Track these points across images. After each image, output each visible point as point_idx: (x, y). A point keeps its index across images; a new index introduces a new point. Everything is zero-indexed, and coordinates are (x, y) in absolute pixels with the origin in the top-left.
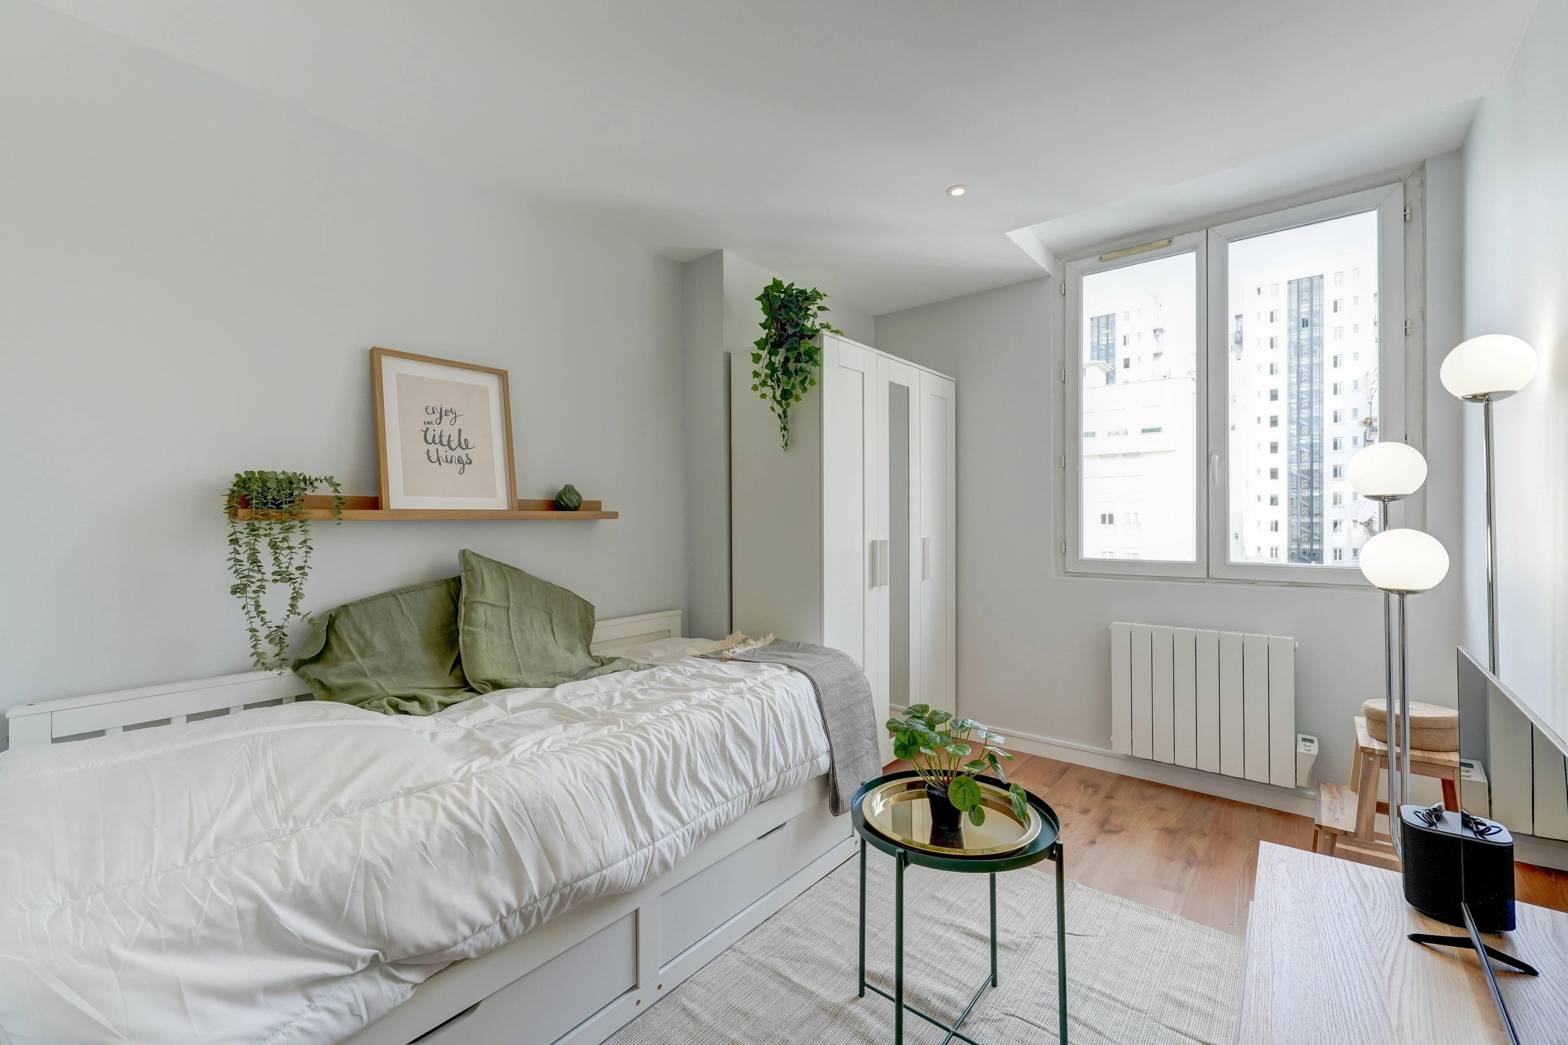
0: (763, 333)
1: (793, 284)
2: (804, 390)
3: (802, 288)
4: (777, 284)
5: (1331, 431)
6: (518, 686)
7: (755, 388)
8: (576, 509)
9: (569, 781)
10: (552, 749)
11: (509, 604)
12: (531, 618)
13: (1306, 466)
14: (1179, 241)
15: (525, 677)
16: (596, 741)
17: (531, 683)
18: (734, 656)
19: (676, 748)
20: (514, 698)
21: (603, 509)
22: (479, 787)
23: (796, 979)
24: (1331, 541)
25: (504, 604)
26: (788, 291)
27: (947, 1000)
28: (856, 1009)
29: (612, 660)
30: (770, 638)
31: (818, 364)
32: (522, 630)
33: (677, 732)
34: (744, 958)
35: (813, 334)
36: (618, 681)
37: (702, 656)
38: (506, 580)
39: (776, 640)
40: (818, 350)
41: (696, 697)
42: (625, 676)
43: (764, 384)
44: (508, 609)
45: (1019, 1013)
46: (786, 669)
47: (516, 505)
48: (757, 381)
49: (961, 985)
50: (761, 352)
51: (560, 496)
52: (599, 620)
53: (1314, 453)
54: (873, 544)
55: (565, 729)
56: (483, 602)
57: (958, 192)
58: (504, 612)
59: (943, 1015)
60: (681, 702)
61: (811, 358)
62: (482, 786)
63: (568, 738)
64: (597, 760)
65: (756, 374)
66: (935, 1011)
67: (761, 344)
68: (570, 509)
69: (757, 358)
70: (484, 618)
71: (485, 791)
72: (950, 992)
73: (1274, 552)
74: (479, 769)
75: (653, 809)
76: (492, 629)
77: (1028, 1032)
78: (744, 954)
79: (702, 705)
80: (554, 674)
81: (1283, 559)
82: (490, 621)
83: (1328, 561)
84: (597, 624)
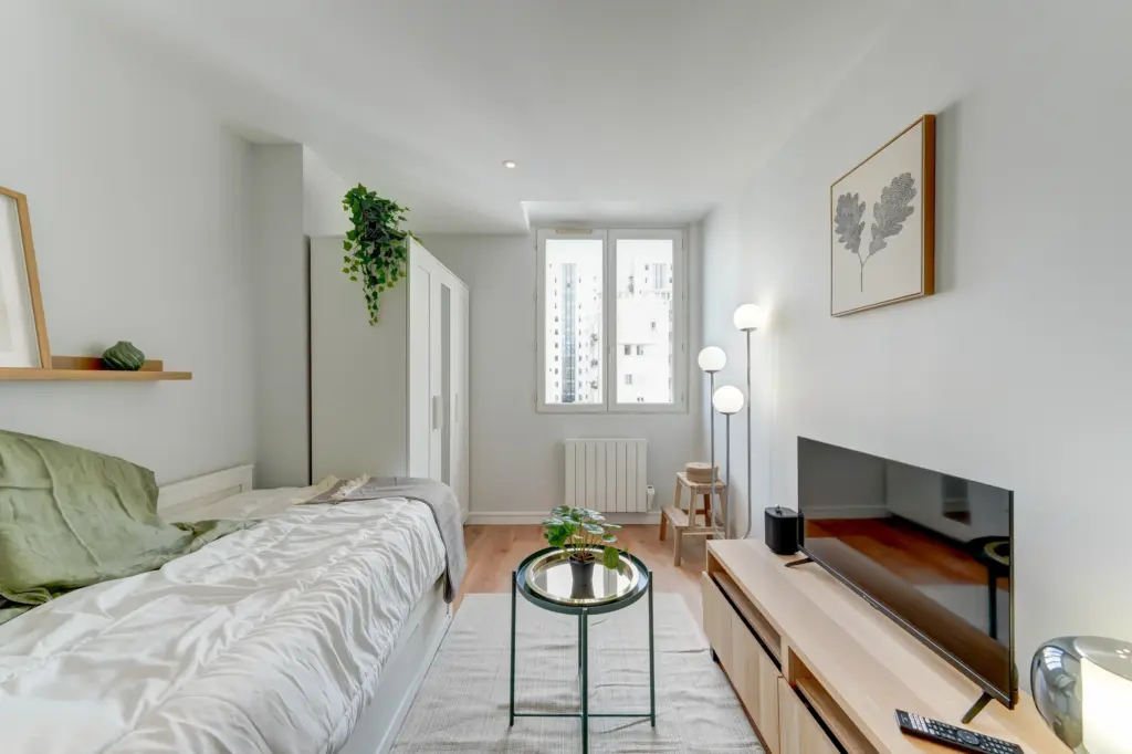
0: (352, 227)
1: (375, 193)
2: (395, 279)
3: (384, 198)
4: (361, 189)
5: (578, 339)
6: (96, 581)
7: (346, 271)
8: (137, 368)
9: (285, 663)
10: (240, 636)
11: (51, 483)
12: (90, 498)
13: (569, 355)
14: (597, 232)
15: (103, 568)
16: (286, 611)
17: (116, 572)
18: (346, 497)
19: (362, 588)
20: (108, 595)
21: (166, 369)
22: (183, 721)
23: (461, 739)
24: (578, 392)
25: (44, 484)
26: (370, 196)
27: (564, 697)
28: (514, 737)
29: (210, 525)
30: (366, 478)
31: (406, 260)
32: (81, 513)
33: (359, 575)
34: (409, 747)
35: (400, 237)
36: (236, 544)
37: (308, 503)
38: (39, 454)
39: (371, 479)
40: (406, 250)
41: (354, 539)
42: (242, 536)
43: (354, 268)
44: (50, 491)
45: (602, 683)
46: (406, 501)
47: (48, 364)
48: (349, 266)
49: (564, 683)
50: (351, 242)
51: (112, 353)
52: (163, 485)
53: (572, 351)
54: (435, 399)
55: (232, 610)
56: (6, 487)
57: (511, 165)
58: (43, 496)
59: (568, 708)
60: (344, 548)
61: (401, 255)
62: (184, 717)
63: (248, 618)
64: (304, 629)
65: (347, 259)
66: (561, 709)
67: (352, 235)
68: (130, 369)
69: (348, 246)
70: (11, 509)
71: (192, 722)
72: (560, 691)
73: (557, 398)
74: (159, 699)
75: (357, 655)
76: (29, 519)
77: (612, 691)
78: (406, 744)
79: (363, 546)
80: (143, 554)
81: (560, 401)
82: (23, 510)
83: (577, 401)
84: (161, 490)
